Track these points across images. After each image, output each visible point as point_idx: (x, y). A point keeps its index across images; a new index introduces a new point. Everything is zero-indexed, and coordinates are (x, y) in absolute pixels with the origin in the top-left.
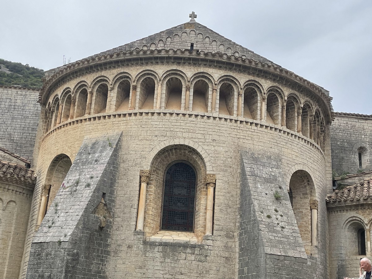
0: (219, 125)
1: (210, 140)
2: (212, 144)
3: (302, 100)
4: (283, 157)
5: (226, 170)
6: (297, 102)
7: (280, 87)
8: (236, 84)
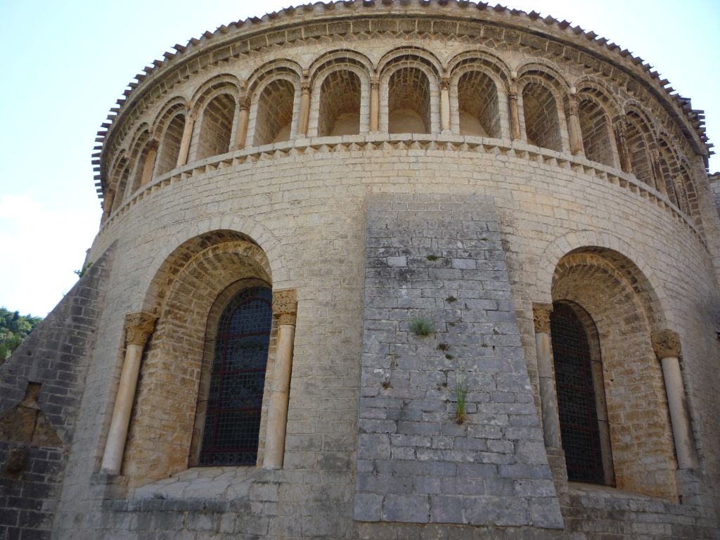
0: (312, 164)
1: (285, 205)
2: (288, 212)
3: (573, 79)
4: (516, 215)
5: (329, 272)
6: (557, 84)
7: (492, 50)
8: (363, 66)
